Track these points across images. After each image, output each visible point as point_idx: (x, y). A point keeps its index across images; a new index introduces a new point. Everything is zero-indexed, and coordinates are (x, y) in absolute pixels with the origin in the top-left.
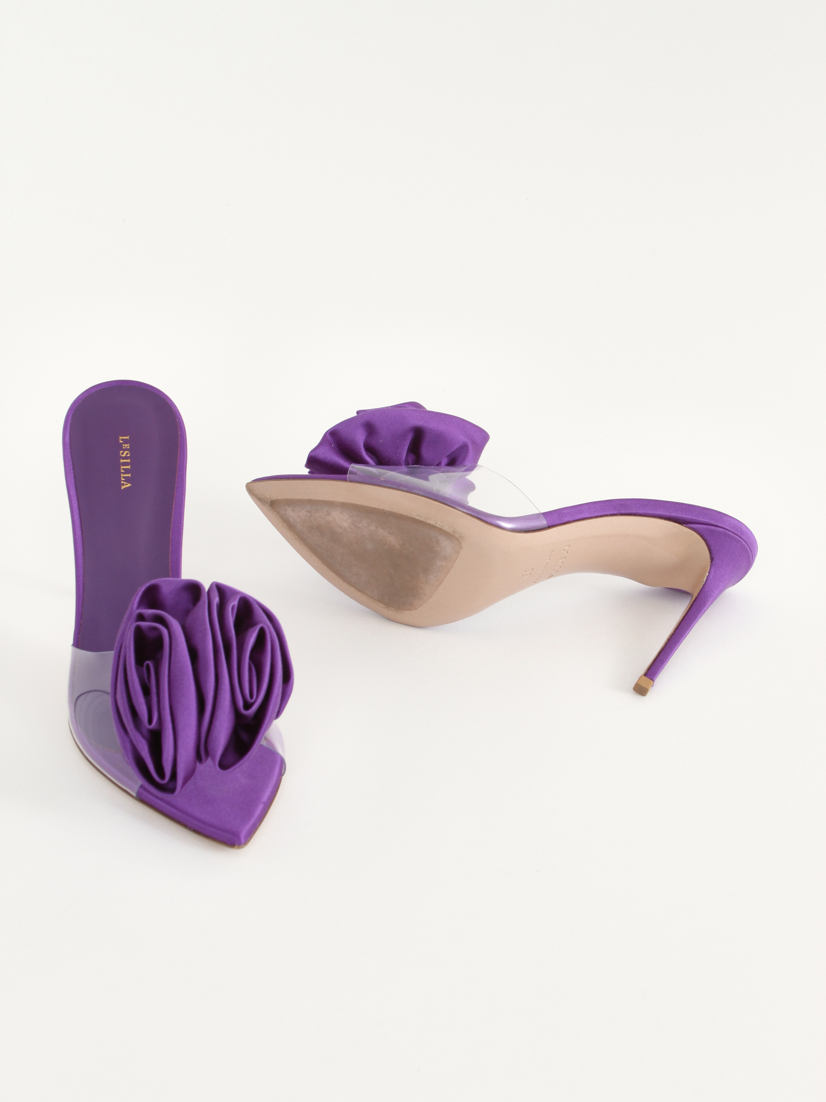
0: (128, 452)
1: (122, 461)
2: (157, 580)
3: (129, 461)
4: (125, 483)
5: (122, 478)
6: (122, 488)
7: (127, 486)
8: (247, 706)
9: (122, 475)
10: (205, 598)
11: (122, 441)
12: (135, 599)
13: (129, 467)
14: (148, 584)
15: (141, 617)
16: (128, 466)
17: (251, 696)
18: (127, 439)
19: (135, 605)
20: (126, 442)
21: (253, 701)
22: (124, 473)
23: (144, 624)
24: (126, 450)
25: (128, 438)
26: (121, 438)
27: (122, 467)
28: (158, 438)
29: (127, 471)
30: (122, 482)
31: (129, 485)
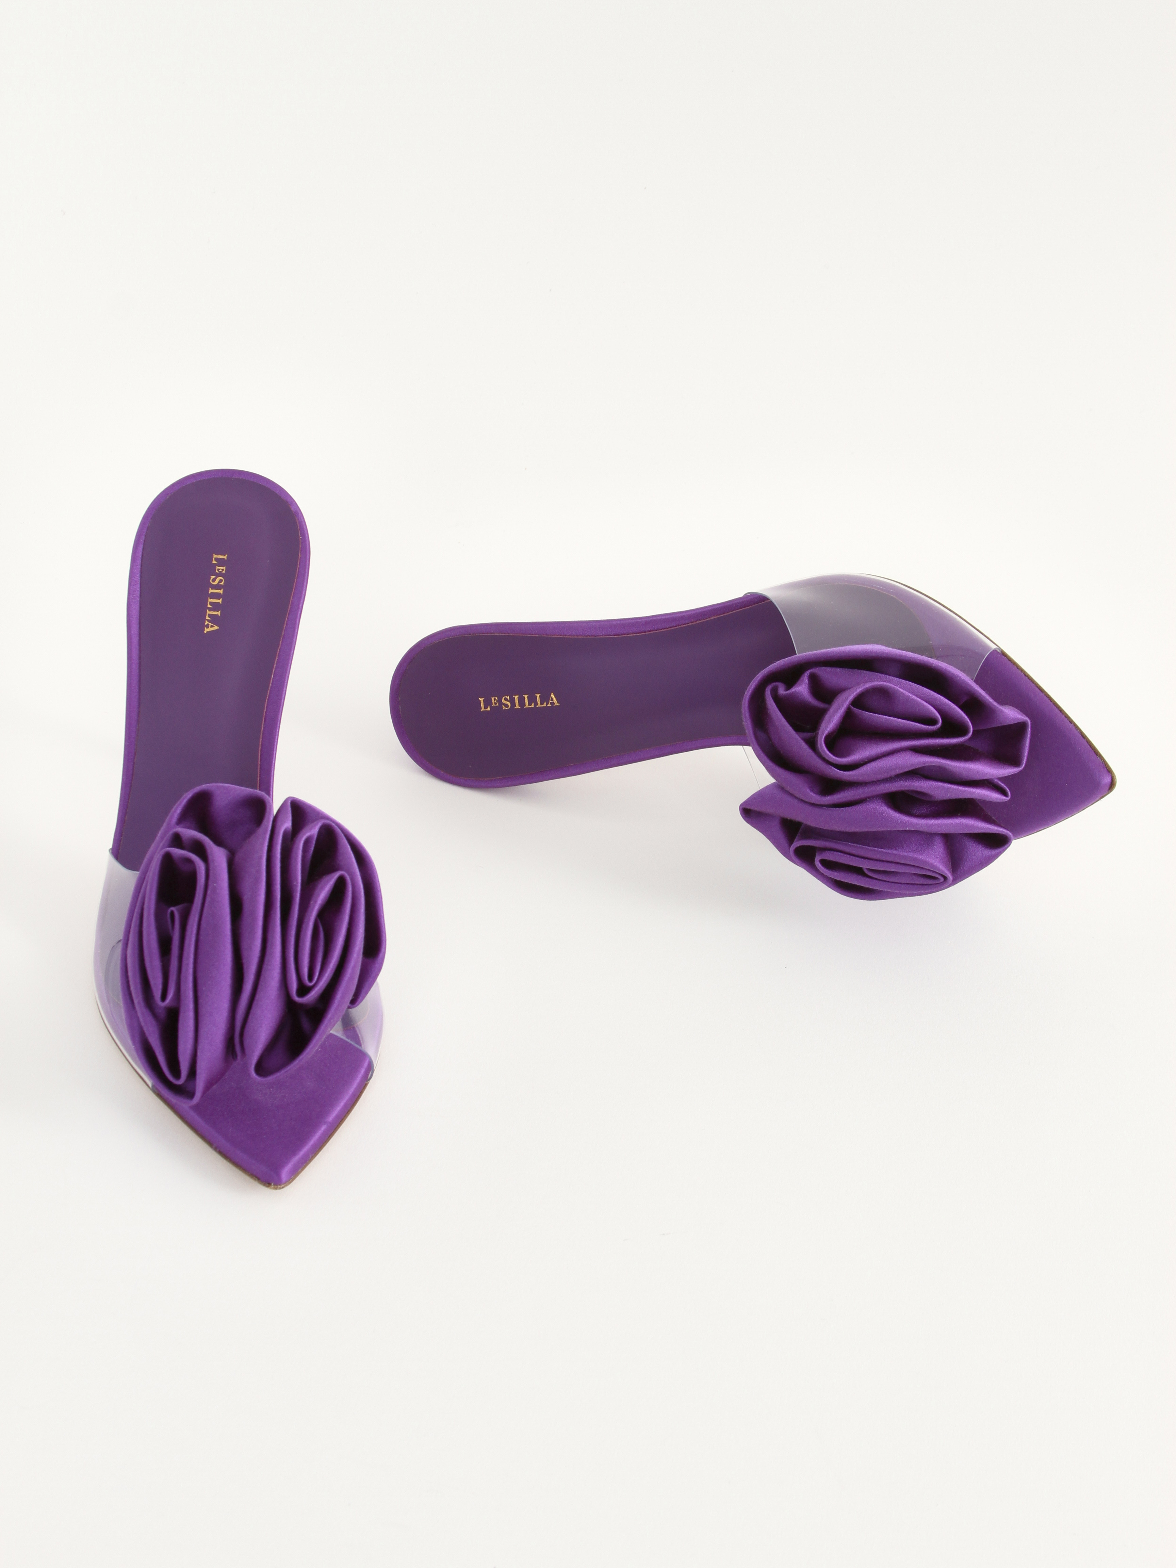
0: (222, 578)
1: (211, 591)
2: (211, 785)
3: (221, 591)
4: (210, 624)
5: (207, 616)
6: (205, 632)
7: (212, 629)
8: (303, 990)
9: (208, 612)
10: (268, 824)
11: (215, 561)
12: (176, 809)
13: (220, 601)
14: (197, 789)
15: (177, 841)
16: (219, 599)
17: (311, 978)
18: (224, 559)
19: (174, 820)
20: (221, 562)
21: (311, 984)
22: (210, 610)
23: (177, 852)
24: (220, 574)
25: (225, 557)
26: (215, 556)
27: (210, 600)
28: (268, 561)
29: (215, 607)
30: (207, 623)
31: (216, 628)
